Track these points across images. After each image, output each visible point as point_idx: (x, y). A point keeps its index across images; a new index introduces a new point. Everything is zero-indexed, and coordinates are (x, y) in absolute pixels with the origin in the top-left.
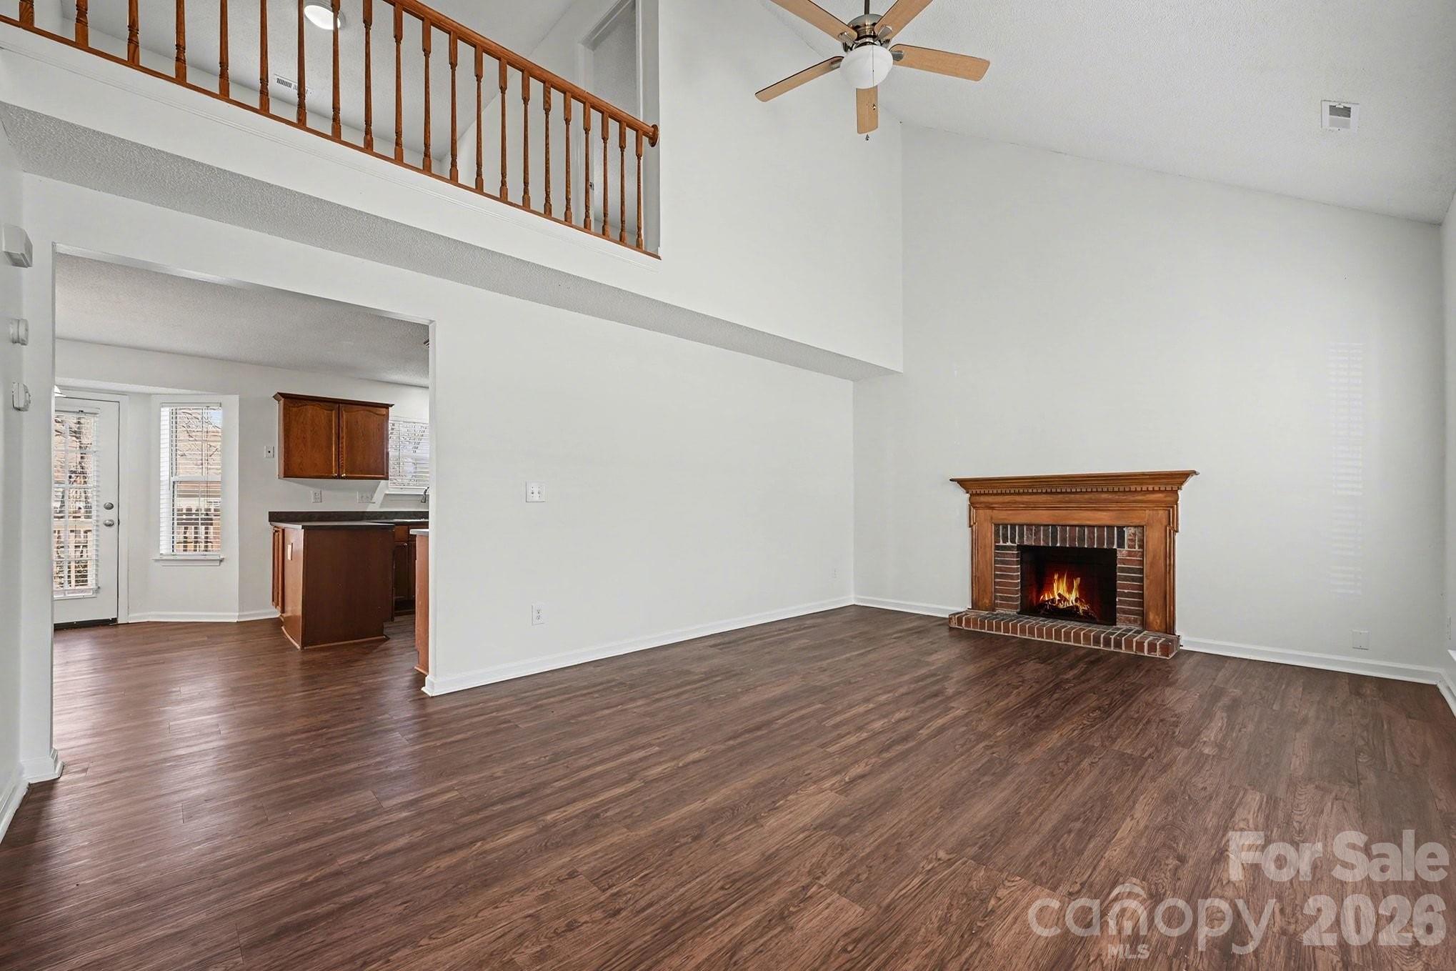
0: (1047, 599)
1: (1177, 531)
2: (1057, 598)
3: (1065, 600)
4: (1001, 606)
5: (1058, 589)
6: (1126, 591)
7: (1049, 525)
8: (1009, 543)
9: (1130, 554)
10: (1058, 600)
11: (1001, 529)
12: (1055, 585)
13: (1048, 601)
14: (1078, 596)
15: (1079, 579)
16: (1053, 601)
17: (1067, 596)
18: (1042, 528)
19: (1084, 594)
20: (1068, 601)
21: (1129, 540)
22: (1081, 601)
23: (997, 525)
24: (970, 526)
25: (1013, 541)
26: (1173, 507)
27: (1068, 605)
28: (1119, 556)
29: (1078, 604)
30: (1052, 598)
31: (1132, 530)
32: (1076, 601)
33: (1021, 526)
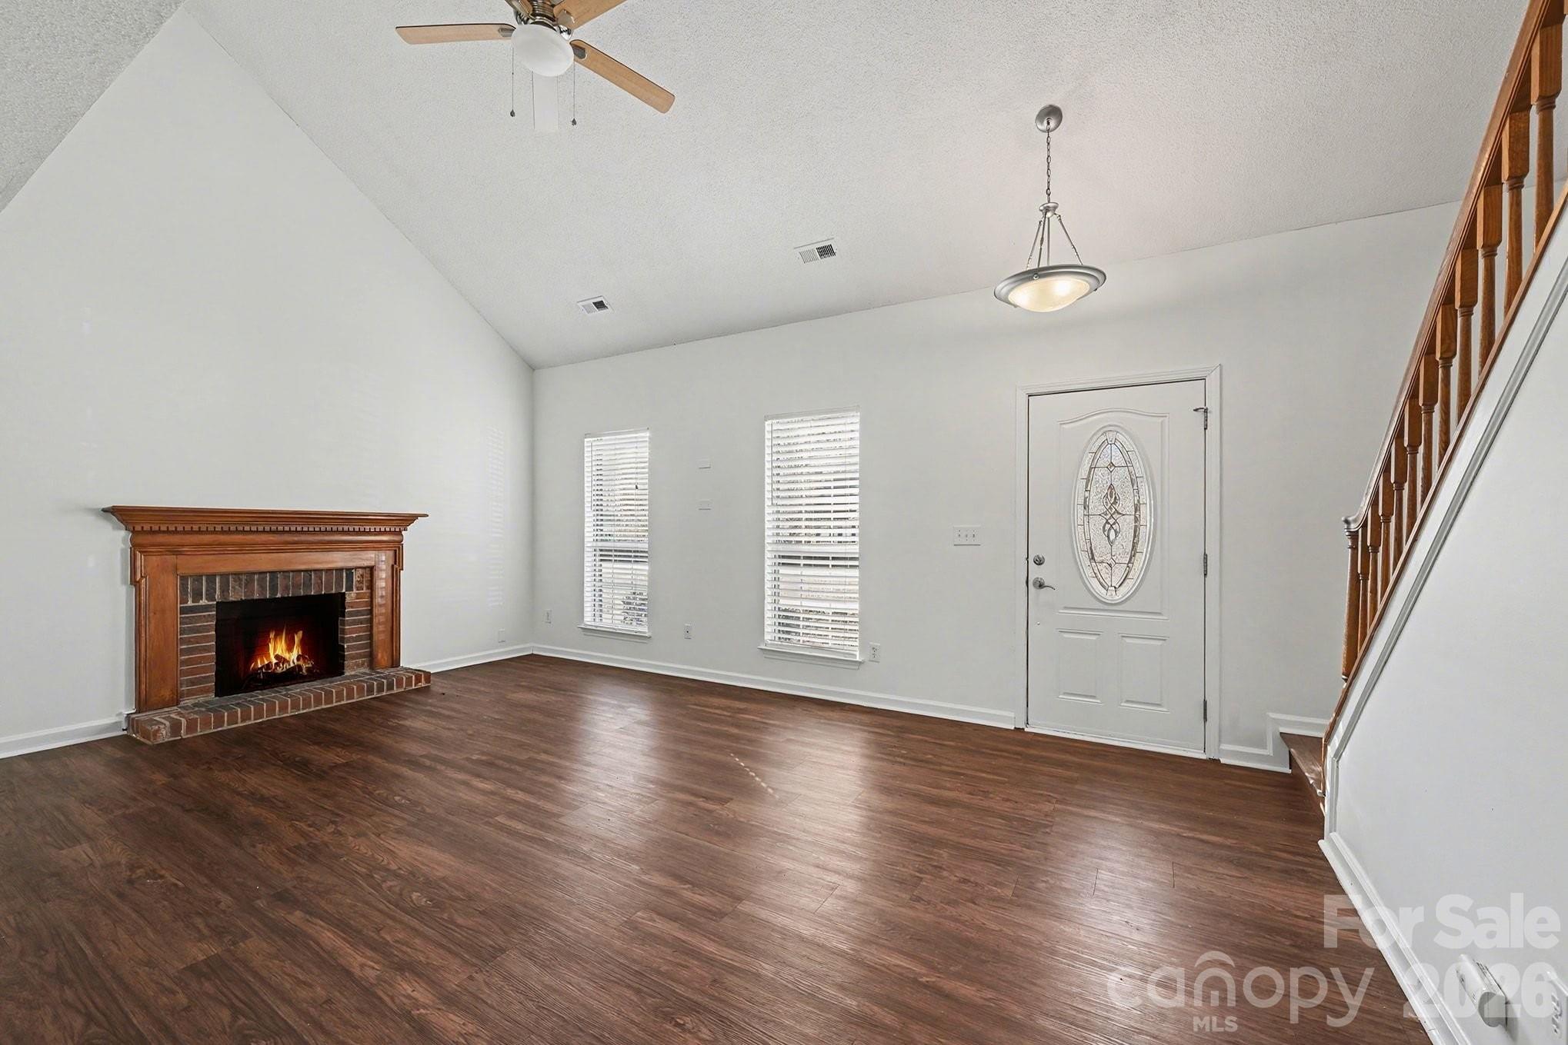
0: (260, 666)
1: (402, 569)
2: (274, 661)
3: (285, 661)
4: (190, 693)
5: (275, 650)
6: (354, 635)
7: (266, 573)
8: (204, 602)
9: (358, 596)
10: (276, 664)
11: (190, 584)
12: (271, 646)
13: (261, 668)
14: (300, 653)
15: (300, 633)
16: (268, 666)
17: (286, 655)
18: (256, 577)
19: (308, 650)
20: (288, 662)
21: (358, 582)
22: (304, 658)
23: (184, 578)
24: (135, 582)
25: (210, 597)
26: (399, 548)
27: (288, 667)
28: (348, 599)
29: (301, 663)
30: (266, 662)
31: (360, 571)
32: (298, 659)
33: (225, 576)
